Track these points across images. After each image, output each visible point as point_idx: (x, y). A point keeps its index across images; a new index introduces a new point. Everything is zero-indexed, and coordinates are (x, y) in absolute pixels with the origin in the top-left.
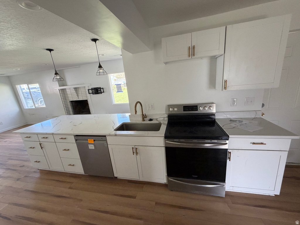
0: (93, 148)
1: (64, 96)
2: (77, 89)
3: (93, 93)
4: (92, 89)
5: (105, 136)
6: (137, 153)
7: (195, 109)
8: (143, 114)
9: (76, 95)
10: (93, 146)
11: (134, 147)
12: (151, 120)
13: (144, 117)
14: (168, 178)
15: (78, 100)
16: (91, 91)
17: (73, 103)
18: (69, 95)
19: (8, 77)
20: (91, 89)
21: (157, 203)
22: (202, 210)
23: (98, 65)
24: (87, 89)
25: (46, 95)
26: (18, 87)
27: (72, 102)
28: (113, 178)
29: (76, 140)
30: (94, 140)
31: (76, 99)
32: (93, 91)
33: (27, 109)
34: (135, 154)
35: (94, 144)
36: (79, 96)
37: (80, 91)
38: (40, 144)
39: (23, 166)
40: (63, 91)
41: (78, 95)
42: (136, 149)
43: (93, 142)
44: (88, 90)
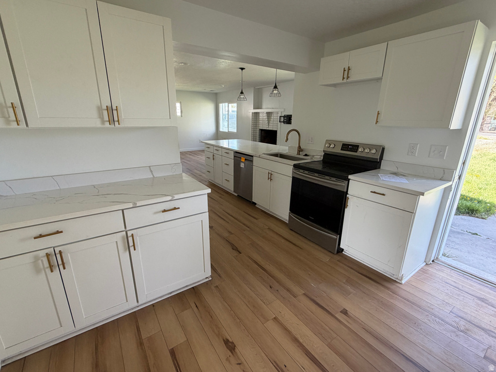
0: (243, 167)
1: (255, 121)
2: (270, 115)
3: (284, 122)
4: (284, 117)
5: (252, 156)
6: (271, 179)
7: (355, 149)
8: (299, 147)
9: (267, 122)
10: (243, 164)
11: (270, 172)
12: (306, 155)
13: (300, 150)
14: (289, 213)
15: (268, 129)
16: (282, 119)
17: (263, 132)
18: (260, 122)
19: (216, 94)
20: (283, 115)
21: (269, 228)
22: (300, 248)
23: (274, 85)
24: (279, 115)
25: (240, 118)
26: (221, 105)
27: (262, 130)
28: (251, 202)
29: (235, 156)
30: (245, 159)
31: (265, 127)
32: (285, 119)
33: (221, 132)
34: (269, 179)
35: (245, 164)
36: (270, 124)
37: (272, 117)
38: (213, 155)
39: (201, 176)
40: (256, 115)
41: (268, 123)
42: (271, 174)
43: (244, 161)
44: (280, 117)
